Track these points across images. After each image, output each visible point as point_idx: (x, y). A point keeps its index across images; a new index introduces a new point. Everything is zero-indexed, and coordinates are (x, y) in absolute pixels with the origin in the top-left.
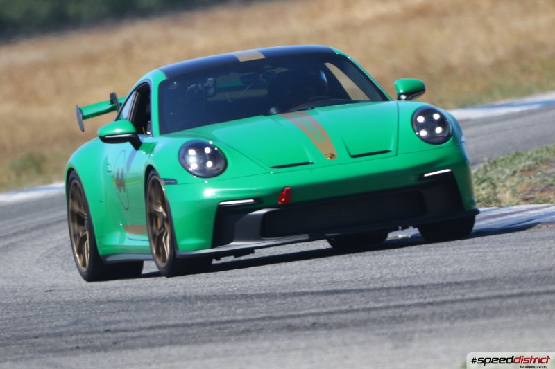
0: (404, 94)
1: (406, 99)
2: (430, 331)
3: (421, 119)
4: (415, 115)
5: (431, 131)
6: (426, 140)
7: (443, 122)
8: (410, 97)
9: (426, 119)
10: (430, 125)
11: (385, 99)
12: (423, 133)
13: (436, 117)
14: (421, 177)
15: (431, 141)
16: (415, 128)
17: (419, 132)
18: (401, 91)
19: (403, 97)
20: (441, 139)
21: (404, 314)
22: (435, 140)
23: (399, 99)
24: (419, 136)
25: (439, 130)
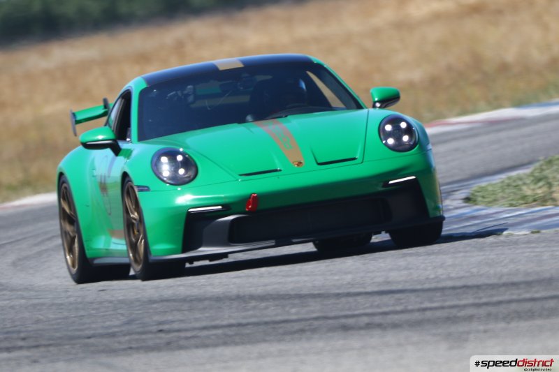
0: (378, 101)
1: (380, 107)
2: (485, 331)
3: (388, 128)
4: (383, 122)
5: (398, 139)
6: (392, 148)
7: (409, 130)
8: (384, 105)
9: (393, 127)
10: (397, 133)
11: (359, 107)
12: (391, 141)
13: (403, 125)
14: (386, 184)
15: (397, 148)
16: (382, 137)
17: (386, 139)
18: (376, 99)
19: (378, 105)
20: (407, 147)
21: (459, 314)
22: (400, 148)
23: (374, 106)
24: (386, 144)
25: (406, 138)
